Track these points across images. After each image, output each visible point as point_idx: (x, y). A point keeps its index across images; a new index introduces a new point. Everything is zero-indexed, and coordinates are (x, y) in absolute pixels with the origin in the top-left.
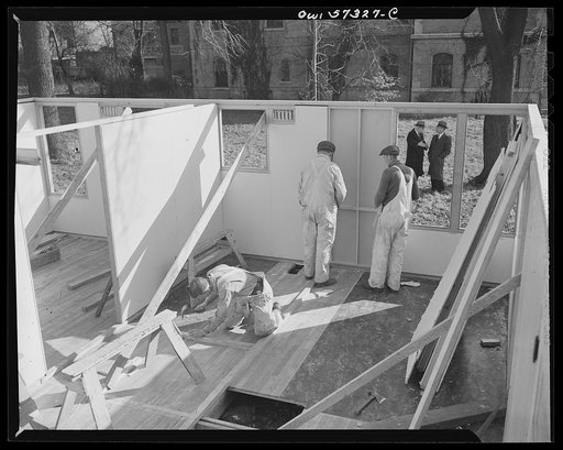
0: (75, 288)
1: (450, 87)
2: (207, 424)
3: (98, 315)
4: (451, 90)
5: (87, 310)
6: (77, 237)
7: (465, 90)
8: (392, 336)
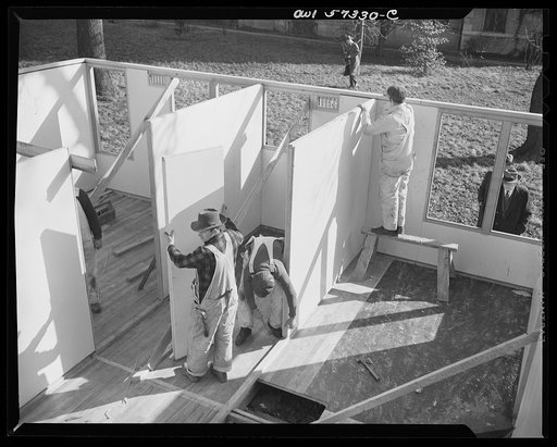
0: (120, 255)
1: (504, 32)
2: (237, 416)
3: (141, 288)
4: (503, 36)
5: (131, 281)
6: (121, 195)
7: (519, 36)
8: (414, 337)
